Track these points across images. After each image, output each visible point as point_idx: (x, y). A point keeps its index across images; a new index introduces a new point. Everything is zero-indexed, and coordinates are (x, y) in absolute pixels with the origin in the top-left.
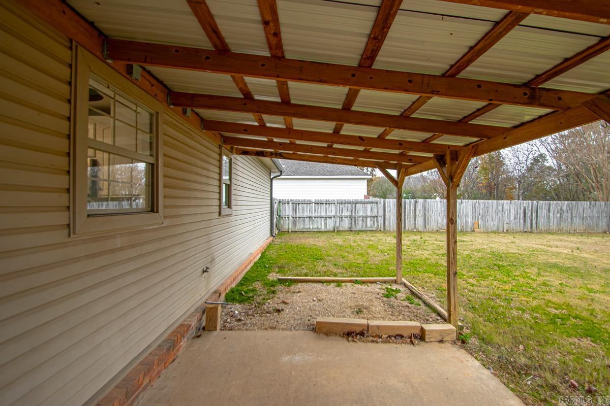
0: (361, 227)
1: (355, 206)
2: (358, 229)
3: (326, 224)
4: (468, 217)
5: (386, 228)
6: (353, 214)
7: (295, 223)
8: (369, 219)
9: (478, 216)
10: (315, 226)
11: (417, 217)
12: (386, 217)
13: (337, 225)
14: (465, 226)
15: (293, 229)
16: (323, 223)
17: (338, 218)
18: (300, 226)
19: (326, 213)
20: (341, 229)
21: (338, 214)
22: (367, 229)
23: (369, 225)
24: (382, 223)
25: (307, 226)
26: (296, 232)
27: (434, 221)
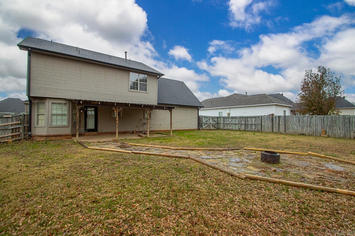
0: (250, 129)
1: (247, 119)
2: (248, 130)
3: (235, 127)
4: (318, 126)
5: (262, 130)
6: (246, 123)
7: (224, 126)
8: (253, 126)
9: (326, 126)
10: (231, 128)
11: (280, 125)
12: (263, 125)
13: (240, 128)
14: (314, 132)
15: (223, 128)
16: (234, 126)
17: (240, 125)
18: (226, 127)
19: (235, 122)
20: (241, 129)
21: (240, 123)
22: (253, 130)
23: (253, 128)
24: (260, 127)
25: (228, 128)
26: (224, 130)
27: (291, 128)
